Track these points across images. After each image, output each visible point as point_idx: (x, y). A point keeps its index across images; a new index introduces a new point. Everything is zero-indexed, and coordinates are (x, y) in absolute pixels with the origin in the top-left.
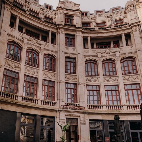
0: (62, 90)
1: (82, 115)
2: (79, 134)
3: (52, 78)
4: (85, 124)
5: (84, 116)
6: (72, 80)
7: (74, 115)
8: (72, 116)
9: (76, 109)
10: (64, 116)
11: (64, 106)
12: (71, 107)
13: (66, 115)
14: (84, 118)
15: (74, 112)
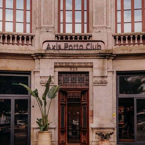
1: (97, 63)
2: (90, 109)
4: (103, 83)
5: (103, 64)
7: (77, 65)
8: (74, 67)
9: (80, 50)
10: (51, 68)
11: (52, 44)
12: (69, 44)
13: (58, 64)
14: (103, 69)
15: (76, 56)
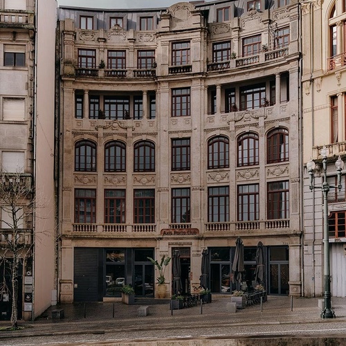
0: (163, 204)
3: (150, 184)
4: (198, 255)
5: (198, 242)
6: (184, 183)
7: (182, 243)
10: (167, 246)
11: (166, 231)
13: (170, 243)
14: (198, 246)
